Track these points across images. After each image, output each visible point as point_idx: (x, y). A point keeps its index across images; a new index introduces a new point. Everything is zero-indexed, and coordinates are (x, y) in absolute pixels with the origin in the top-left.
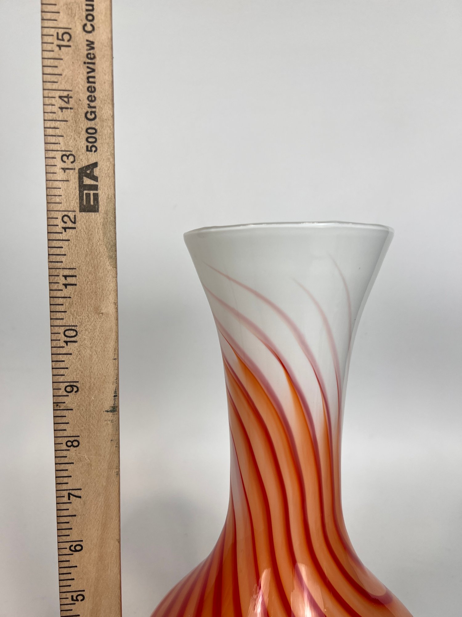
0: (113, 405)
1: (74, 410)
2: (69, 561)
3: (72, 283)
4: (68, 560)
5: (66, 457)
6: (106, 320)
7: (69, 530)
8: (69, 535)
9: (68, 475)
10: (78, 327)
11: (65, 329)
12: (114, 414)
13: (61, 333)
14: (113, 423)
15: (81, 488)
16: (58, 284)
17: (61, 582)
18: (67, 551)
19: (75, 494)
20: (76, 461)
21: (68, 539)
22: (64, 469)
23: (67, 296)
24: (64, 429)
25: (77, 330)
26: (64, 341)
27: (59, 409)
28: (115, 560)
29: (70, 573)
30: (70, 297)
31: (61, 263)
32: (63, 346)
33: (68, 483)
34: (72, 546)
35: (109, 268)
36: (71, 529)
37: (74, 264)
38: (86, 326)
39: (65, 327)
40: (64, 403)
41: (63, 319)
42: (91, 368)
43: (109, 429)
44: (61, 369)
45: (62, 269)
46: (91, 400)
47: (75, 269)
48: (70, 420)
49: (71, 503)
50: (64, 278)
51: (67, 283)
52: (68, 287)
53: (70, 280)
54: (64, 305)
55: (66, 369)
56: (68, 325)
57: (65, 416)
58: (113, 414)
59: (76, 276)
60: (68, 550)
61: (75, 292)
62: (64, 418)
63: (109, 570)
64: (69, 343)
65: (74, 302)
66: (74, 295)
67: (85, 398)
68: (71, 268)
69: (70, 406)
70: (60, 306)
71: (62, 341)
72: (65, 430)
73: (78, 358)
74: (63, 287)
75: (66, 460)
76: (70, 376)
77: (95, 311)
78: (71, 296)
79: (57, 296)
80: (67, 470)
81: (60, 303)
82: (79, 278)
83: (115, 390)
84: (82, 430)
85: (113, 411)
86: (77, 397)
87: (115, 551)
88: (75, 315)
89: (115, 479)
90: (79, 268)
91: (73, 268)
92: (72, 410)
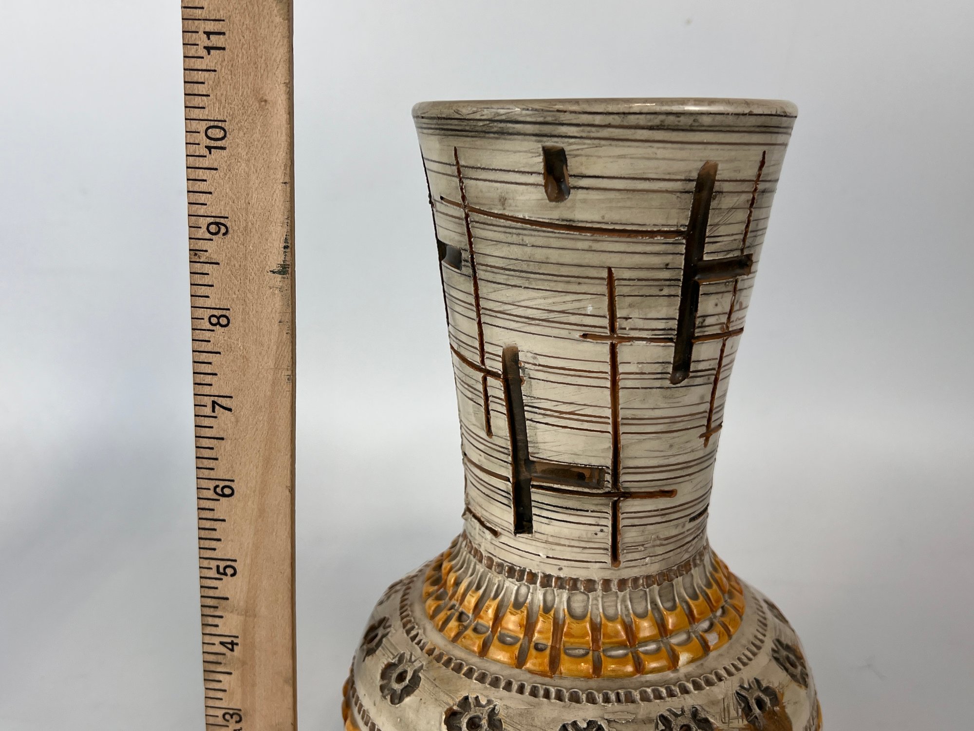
0: (282, 263)
1: (222, 264)
2: (213, 510)
3: (218, 46)
4: (211, 507)
5: (209, 341)
6: (270, 114)
7: (214, 461)
8: (212, 469)
9: (211, 372)
10: (227, 123)
11: (208, 126)
12: (284, 278)
13: (201, 132)
14: (282, 294)
15: (232, 395)
16: (197, 46)
17: (202, 541)
18: (210, 494)
19: (222, 404)
20: (224, 349)
21: (212, 474)
22: (206, 361)
23: (210, 69)
24: (207, 295)
25: (226, 128)
26: (206, 147)
27: (198, 260)
28: (284, 520)
29: (215, 530)
30: (215, 71)
31: (202, 10)
32: (205, 155)
33: (211, 385)
34: (217, 486)
35: (278, 20)
36: (216, 459)
37: (221, 12)
38: (240, 122)
39: (207, 122)
40: (206, 251)
41: (204, 108)
42: (248, 195)
43: (277, 303)
44: (201, 194)
45: (203, 20)
46: (247, 251)
47: (224, 20)
48: (214, 280)
49: (216, 417)
50: (205, 35)
51: (210, 45)
52: (212, 52)
53: (215, 40)
54: (206, 83)
55: (208, 195)
56: (212, 119)
57: (208, 274)
58: (282, 278)
59: (224, 34)
60: (212, 492)
61: (222, 61)
62: (206, 276)
63: (274, 534)
64: (212, 150)
65: (221, 78)
66: (222, 67)
67: (238, 246)
68: (217, 19)
69: (215, 258)
70: (200, 85)
71: (202, 146)
72: (208, 297)
73: (228, 176)
74: (204, 53)
75: (209, 347)
76: (215, 208)
77: (254, 95)
78: (216, 69)
79: (195, 67)
80: (210, 363)
81: (200, 80)
82: (229, 37)
83: (285, 237)
84: (233, 300)
85: (282, 273)
86: (227, 242)
87: (284, 505)
88: (223, 101)
89: (284, 387)
90: (229, 20)
91: (219, 19)
92: (218, 264)
